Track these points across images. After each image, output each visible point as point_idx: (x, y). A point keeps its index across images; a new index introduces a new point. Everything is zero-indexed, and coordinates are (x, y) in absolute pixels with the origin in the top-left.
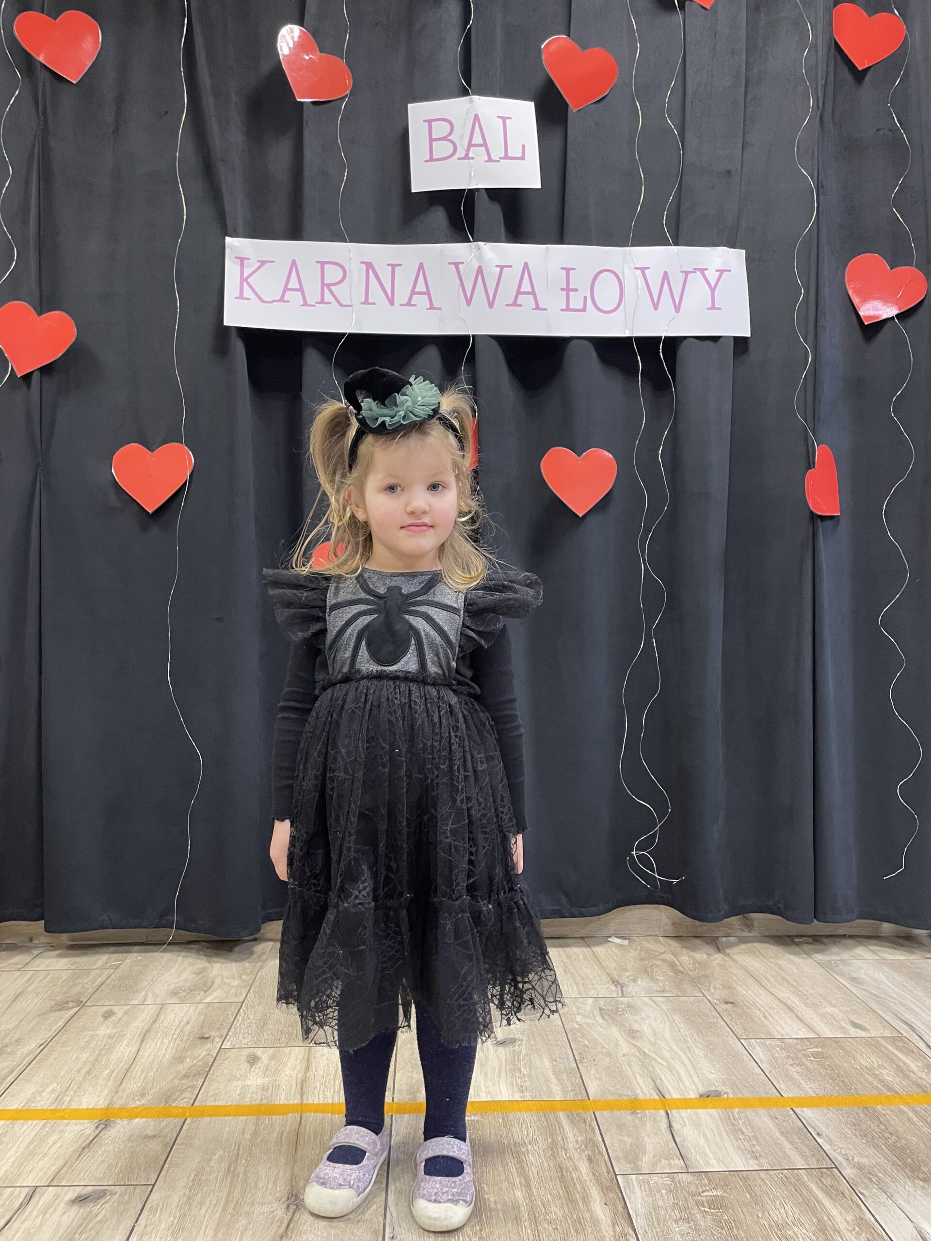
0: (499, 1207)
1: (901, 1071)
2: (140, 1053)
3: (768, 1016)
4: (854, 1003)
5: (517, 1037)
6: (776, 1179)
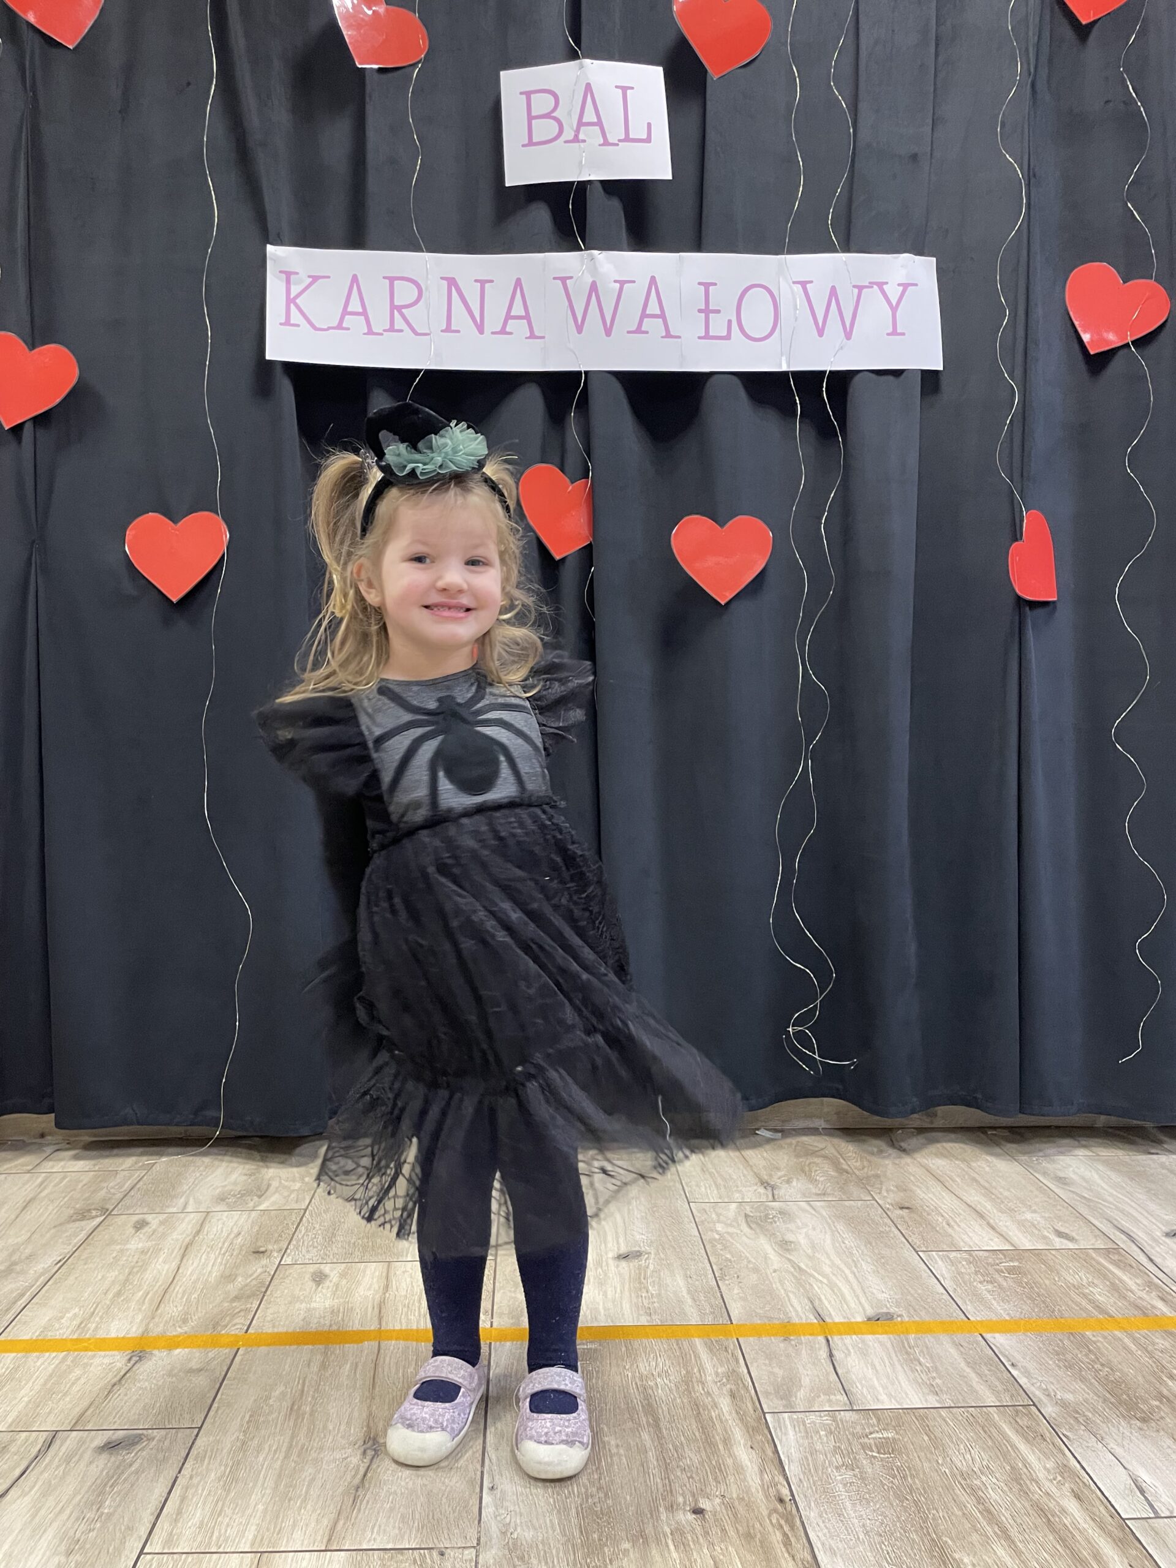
0: (622, 1451)
1: (1116, 1288)
2: (180, 1271)
3: (953, 1223)
4: (1059, 1207)
5: (643, 1249)
6: (961, 1418)
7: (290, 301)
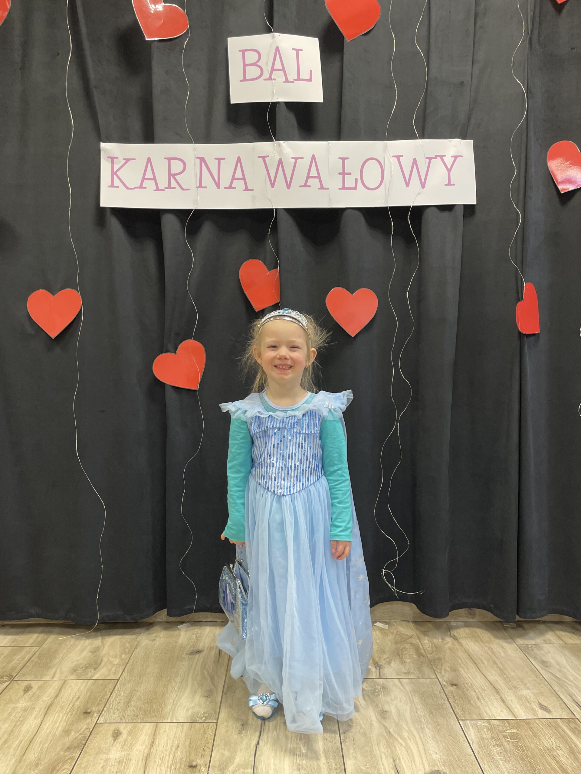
3: (480, 698)
4: (542, 685)
7: (114, 173)
